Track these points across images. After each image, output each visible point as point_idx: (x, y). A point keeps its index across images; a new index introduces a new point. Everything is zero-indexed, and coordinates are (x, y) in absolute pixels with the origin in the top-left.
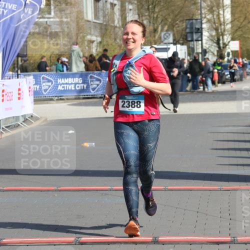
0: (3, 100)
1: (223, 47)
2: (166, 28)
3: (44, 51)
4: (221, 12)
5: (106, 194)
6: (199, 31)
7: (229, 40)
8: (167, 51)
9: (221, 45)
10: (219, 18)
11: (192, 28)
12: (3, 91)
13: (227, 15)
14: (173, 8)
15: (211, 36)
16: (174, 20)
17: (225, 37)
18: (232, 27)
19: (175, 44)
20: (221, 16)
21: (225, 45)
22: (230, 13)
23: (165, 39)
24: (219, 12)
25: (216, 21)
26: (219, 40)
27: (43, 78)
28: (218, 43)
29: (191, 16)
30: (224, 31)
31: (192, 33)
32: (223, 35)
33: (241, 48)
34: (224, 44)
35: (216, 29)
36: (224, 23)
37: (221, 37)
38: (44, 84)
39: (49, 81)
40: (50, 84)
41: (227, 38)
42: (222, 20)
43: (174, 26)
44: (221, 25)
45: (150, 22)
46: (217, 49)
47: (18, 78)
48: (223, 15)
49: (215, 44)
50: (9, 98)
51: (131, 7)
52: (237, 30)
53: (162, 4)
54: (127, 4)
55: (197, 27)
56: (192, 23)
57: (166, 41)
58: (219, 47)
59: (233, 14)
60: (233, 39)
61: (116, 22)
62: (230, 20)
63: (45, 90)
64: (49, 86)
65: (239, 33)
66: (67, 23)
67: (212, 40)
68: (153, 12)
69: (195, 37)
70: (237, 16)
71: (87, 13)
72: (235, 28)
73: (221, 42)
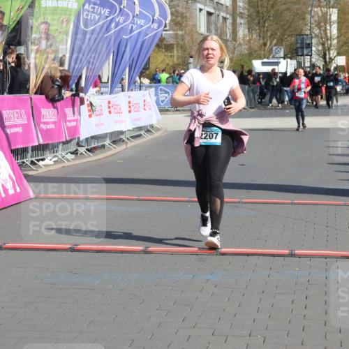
0: (130, 112)
1: (329, 62)
2: (274, 42)
3: (159, 62)
4: (328, 28)
5: (236, 207)
6: (309, 46)
7: (335, 54)
8: (278, 65)
9: (328, 60)
10: (326, 34)
11: (302, 43)
12: (129, 103)
13: (334, 31)
14: (282, 23)
15: (318, 51)
16: (283, 35)
17: (331, 52)
18: (338, 43)
19: (284, 58)
20: (328, 31)
21: (331, 60)
22: (336, 28)
23: (277, 53)
24: (326, 28)
25: (323, 36)
26: (325, 54)
27: (161, 89)
28: (324, 57)
29: (299, 30)
30: (331, 45)
31: (302, 48)
32: (329, 50)
33: (347, 63)
34: (330, 58)
35: (323, 44)
36: (331, 37)
37: (327, 53)
38: (162, 95)
39: (166, 92)
40: (167, 95)
41: (333, 53)
42: (329, 35)
43: (282, 40)
44: (327, 40)
45: (260, 36)
46: (323, 63)
47: (140, 90)
48: (330, 30)
49: (322, 59)
50: (136, 109)
51: (242, 21)
52: (343, 45)
53: (272, 18)
54: (238, 18)
55: (308, 42)
56: (303, 39)
57: (277, 56)
58: (325, 62)
59: (339, 29)
60: (339, 54)
61: (228, 35)
62: (336, 36)
63: (163, 101)
64: (166, 98)
65: (345, 48)
66: (182, 35)
67: (319, 55)
68: (264, 26)
69: (305, 52)
70: (343, 31)
71: (200, 27)
72: (341, 43)
73: (327, 56)
